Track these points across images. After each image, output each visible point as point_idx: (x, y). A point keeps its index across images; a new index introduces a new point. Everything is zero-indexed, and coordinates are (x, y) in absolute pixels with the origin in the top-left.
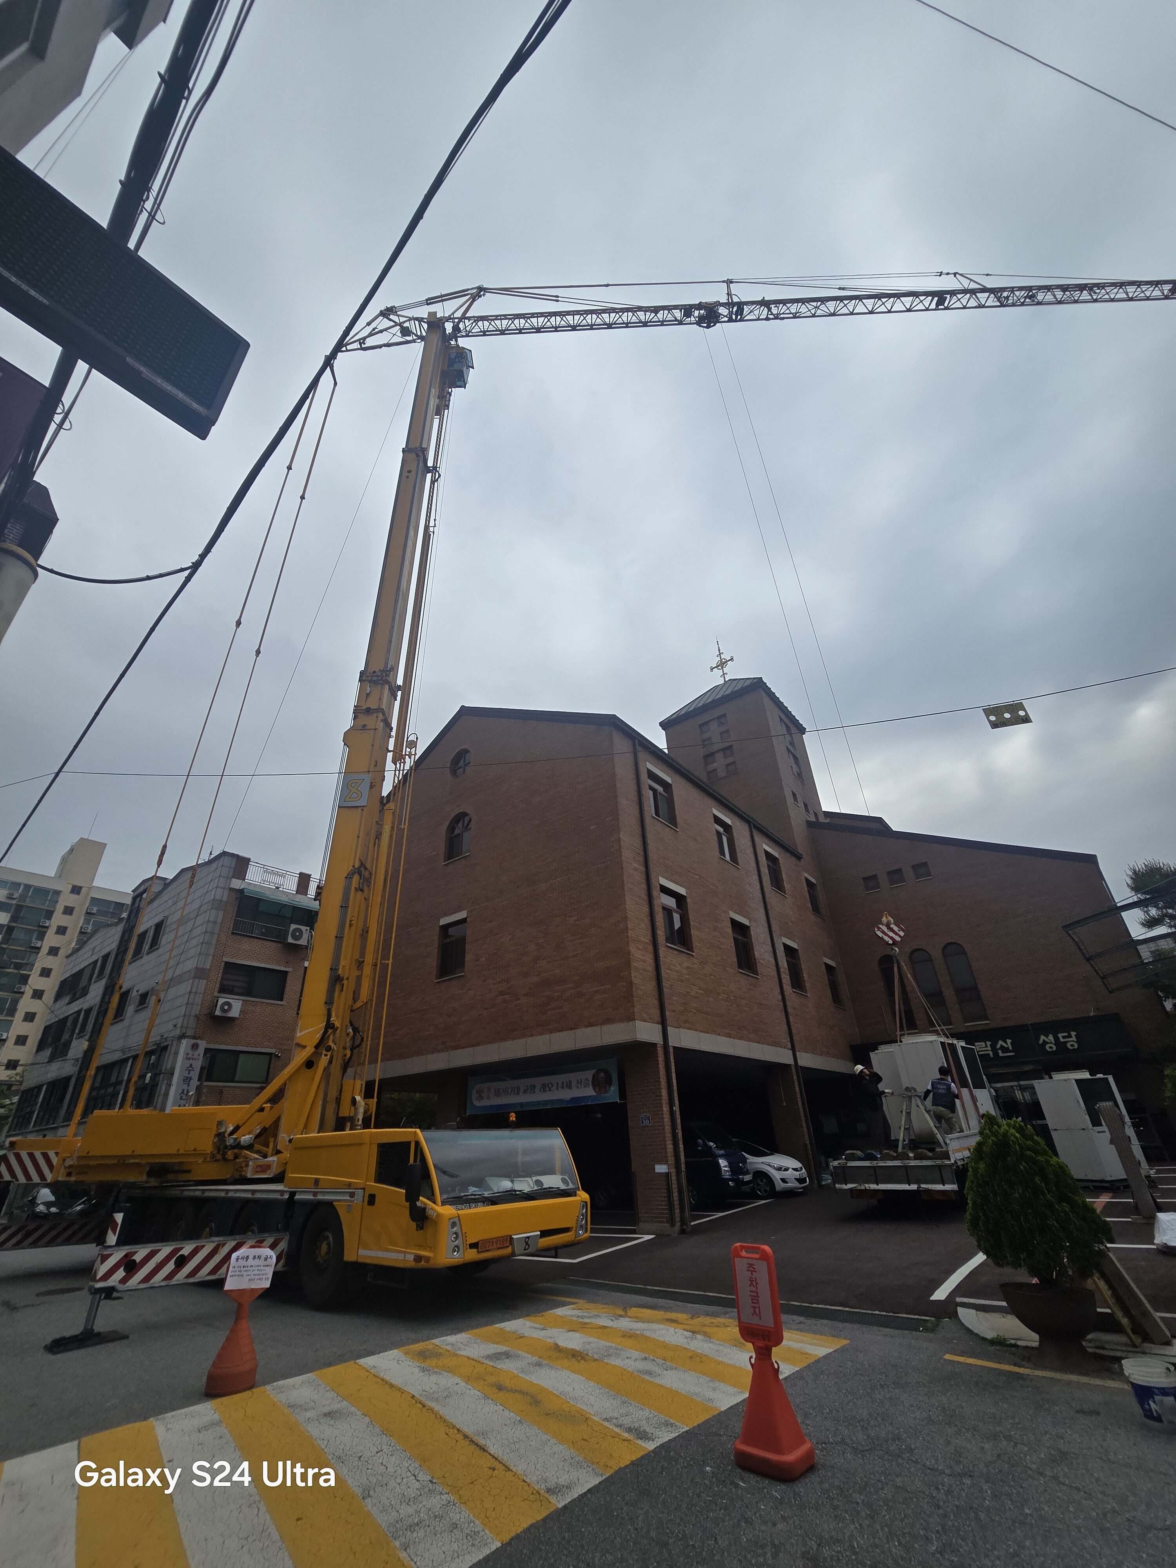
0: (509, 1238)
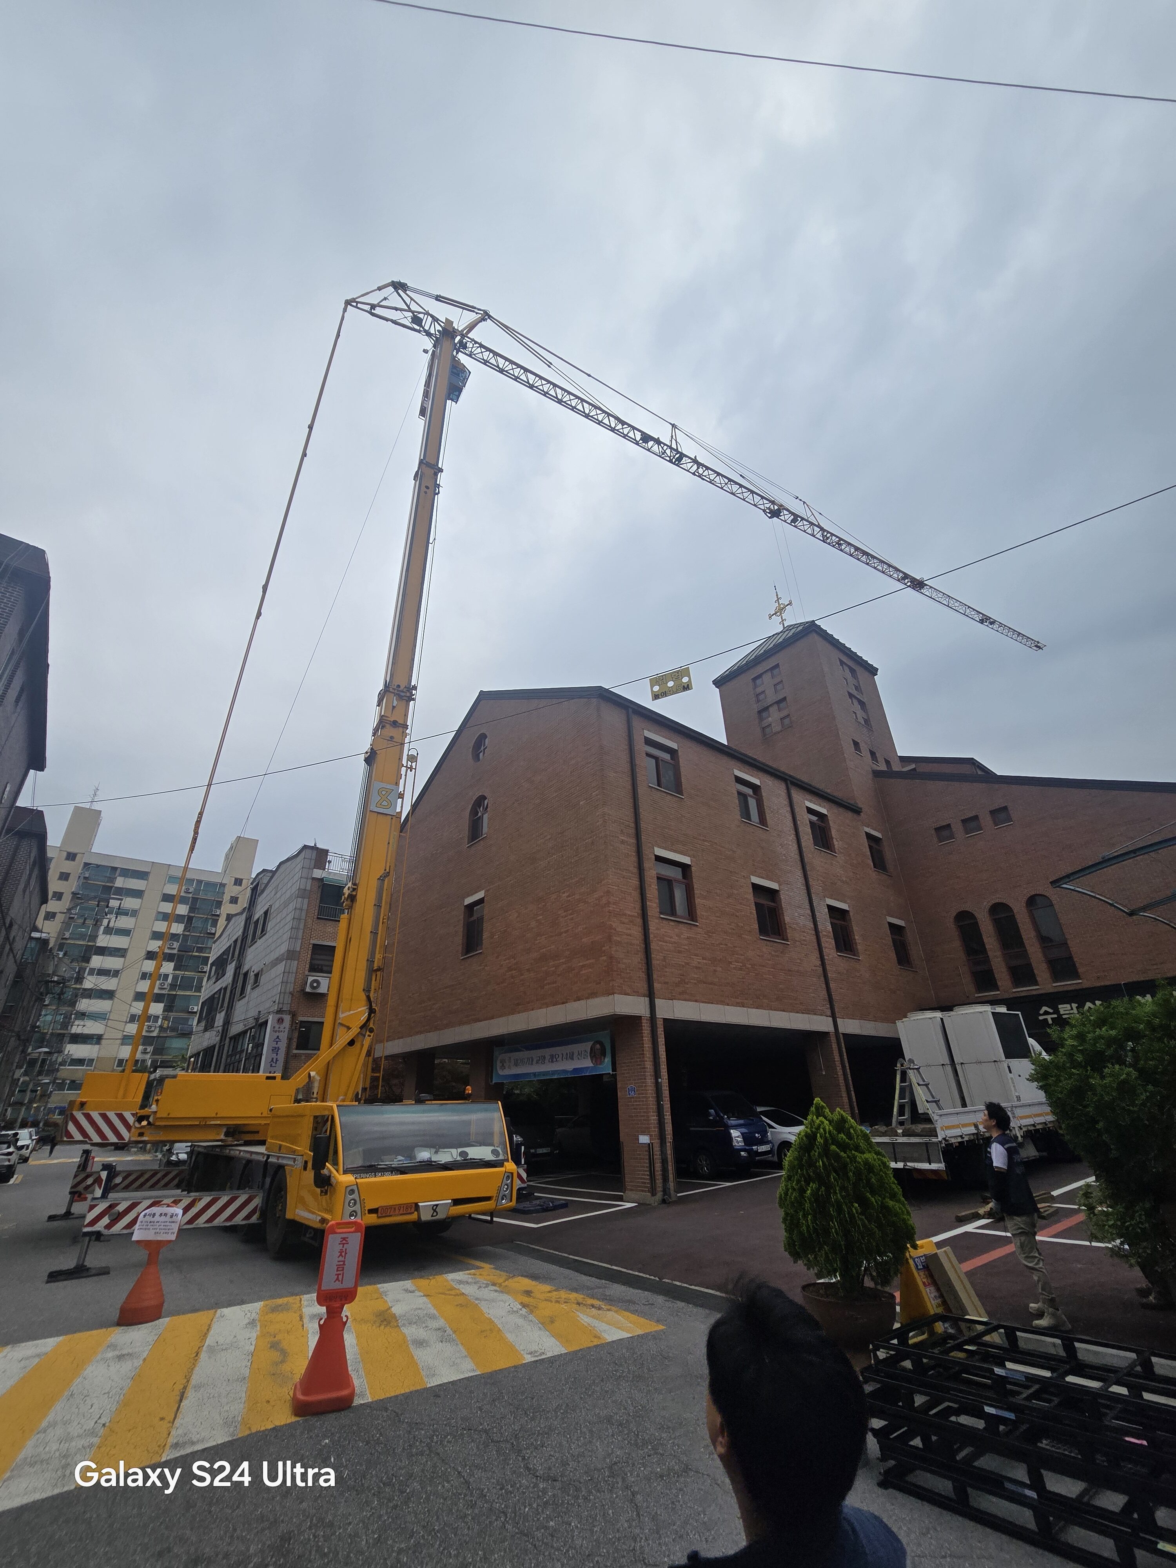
0: (414, 1205)
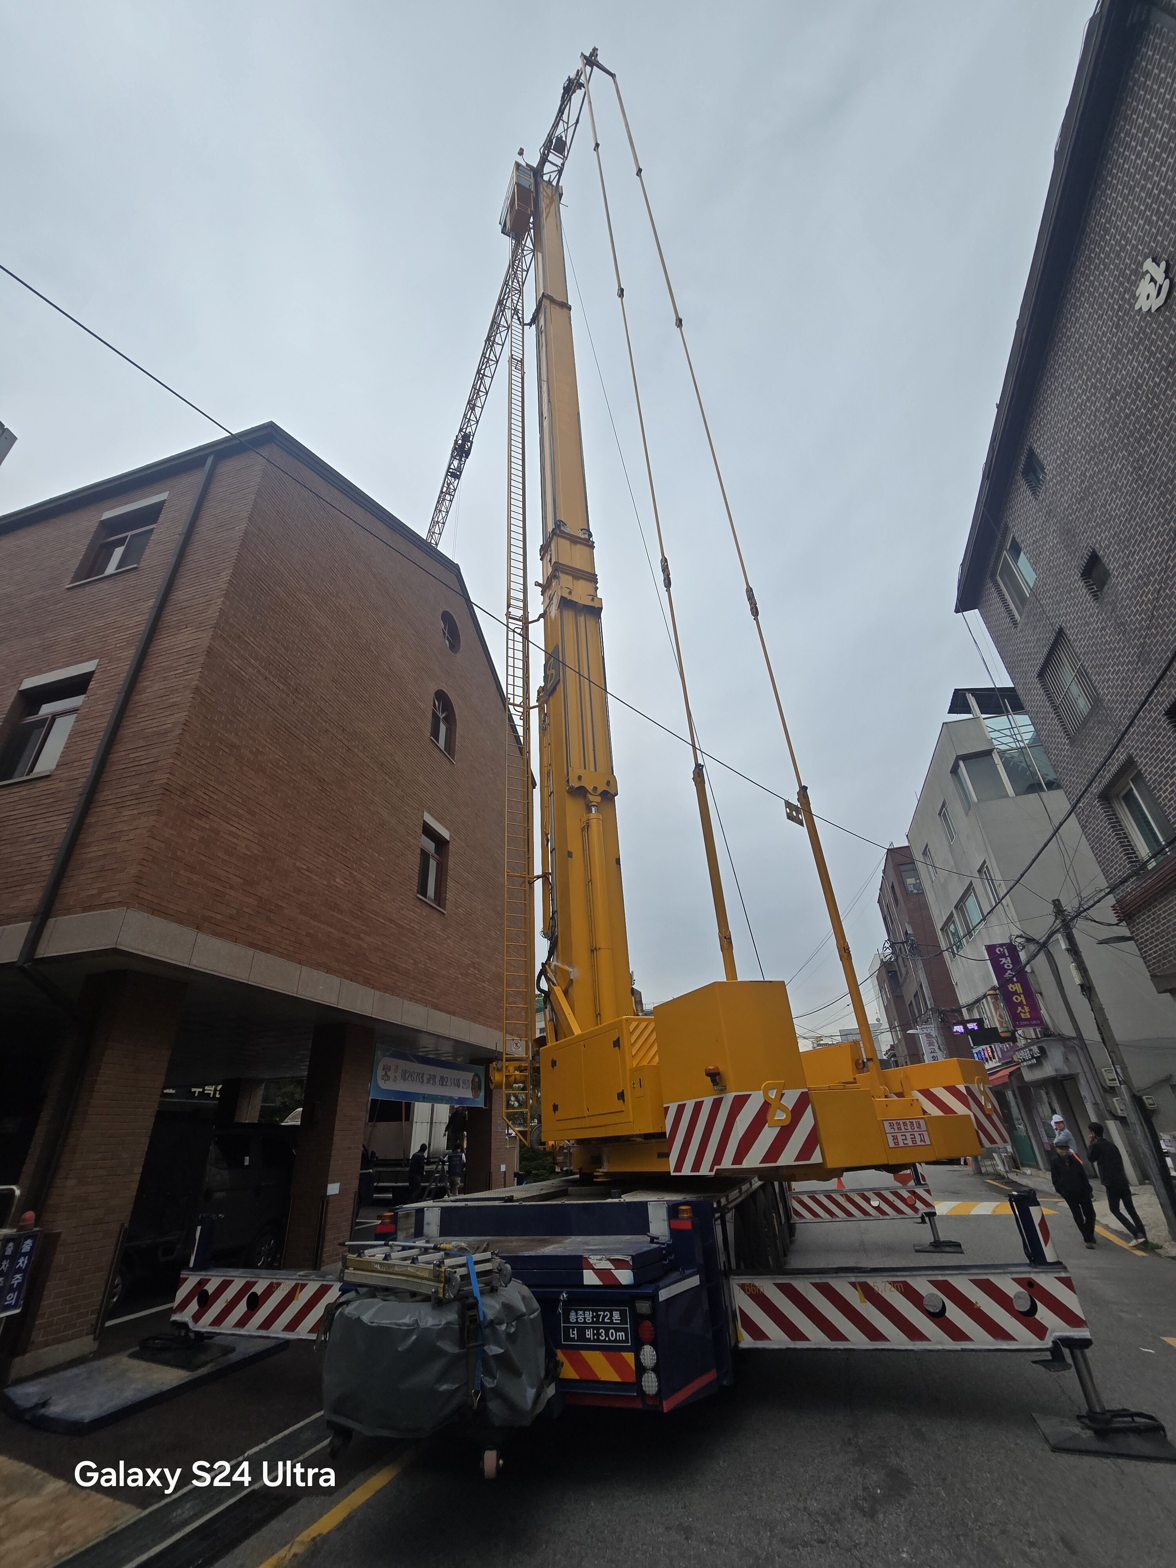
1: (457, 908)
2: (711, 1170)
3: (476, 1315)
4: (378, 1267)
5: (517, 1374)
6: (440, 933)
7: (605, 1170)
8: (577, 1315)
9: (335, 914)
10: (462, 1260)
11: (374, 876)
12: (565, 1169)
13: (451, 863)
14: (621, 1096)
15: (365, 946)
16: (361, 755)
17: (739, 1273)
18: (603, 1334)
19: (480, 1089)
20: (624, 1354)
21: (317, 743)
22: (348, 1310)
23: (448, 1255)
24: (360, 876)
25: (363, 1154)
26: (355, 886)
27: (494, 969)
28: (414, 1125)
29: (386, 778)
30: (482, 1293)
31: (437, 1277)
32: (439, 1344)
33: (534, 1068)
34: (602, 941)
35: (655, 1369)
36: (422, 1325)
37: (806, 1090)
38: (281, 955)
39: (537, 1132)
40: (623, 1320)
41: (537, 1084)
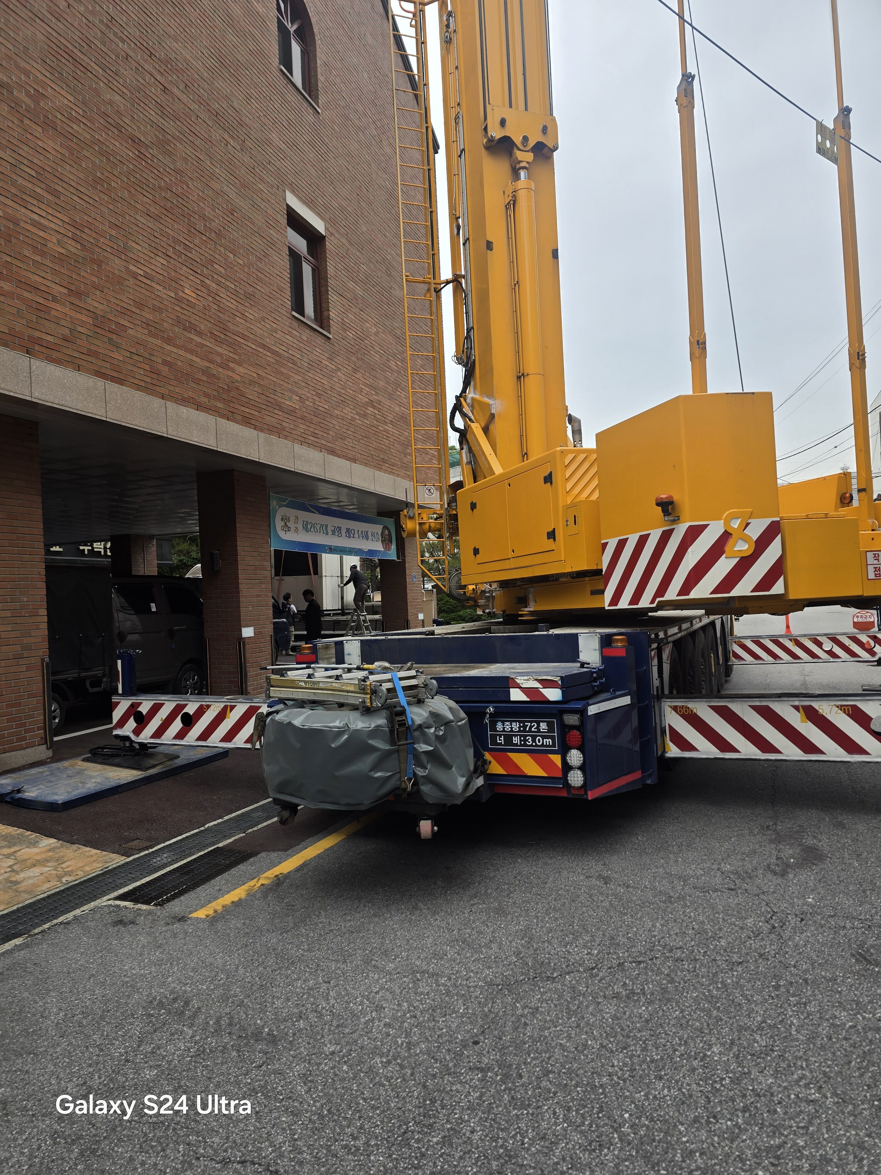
1: (345, 331)
2: (652, 602)
3: (404, 720)
4: (303, 684)
5: (448, 767)
6: (328, 364)
7: (532, 609)
8: (503, 725)
9: (192, 336)
10: (388, 676)
11: (233, 286)
12: (487, 611)
13: (331, 270)
14: (552, 535)
15: (238, 378)
16: (183, 97)
17: (671, 696)
18: (530, 740)
19: (391, 542)
20: (551, 756)
21: (117, 78)
22: (278, 717)
23: (371, 673)
24: (214, 285)
25: (274, 606)
26: (211, 299)
27: (397, 409)
28: (324, 578)
29: (226, 136)
30: (409, 704)
31: (363, 690)
32: (370, 742)
33: (450, 515)
34: (531, 365)
35: (581, 768)
36: (353, 727)
37: (778, 519)
38: (138, 387)
39: (456, 579)
40: (551, 729)
41: (454, 531)
